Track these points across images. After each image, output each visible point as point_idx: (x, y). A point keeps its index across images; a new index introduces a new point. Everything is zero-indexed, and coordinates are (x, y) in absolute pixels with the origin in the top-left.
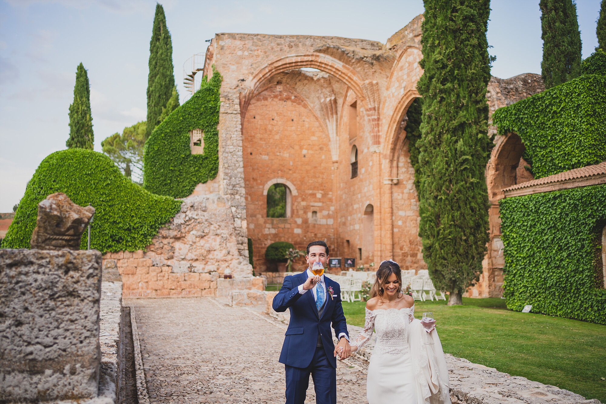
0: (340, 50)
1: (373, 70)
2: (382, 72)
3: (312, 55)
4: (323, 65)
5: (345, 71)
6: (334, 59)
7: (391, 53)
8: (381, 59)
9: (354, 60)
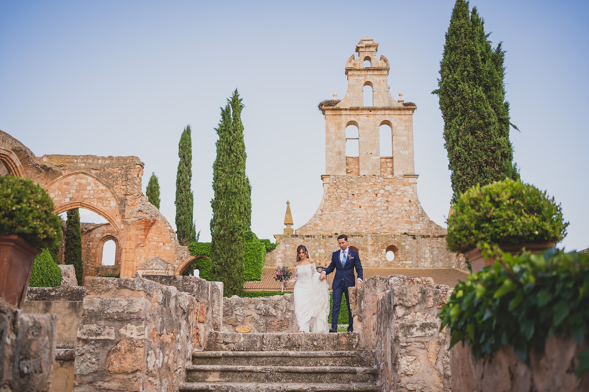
0: (27, 155)
1: (39, 176)
2: (44, 179)
3: (9, 151)
4: (10, 161)
5: (19, 169)
6: (18, 159)
7: (57, 169)
8: (50, 171)
9: (30, 165)
